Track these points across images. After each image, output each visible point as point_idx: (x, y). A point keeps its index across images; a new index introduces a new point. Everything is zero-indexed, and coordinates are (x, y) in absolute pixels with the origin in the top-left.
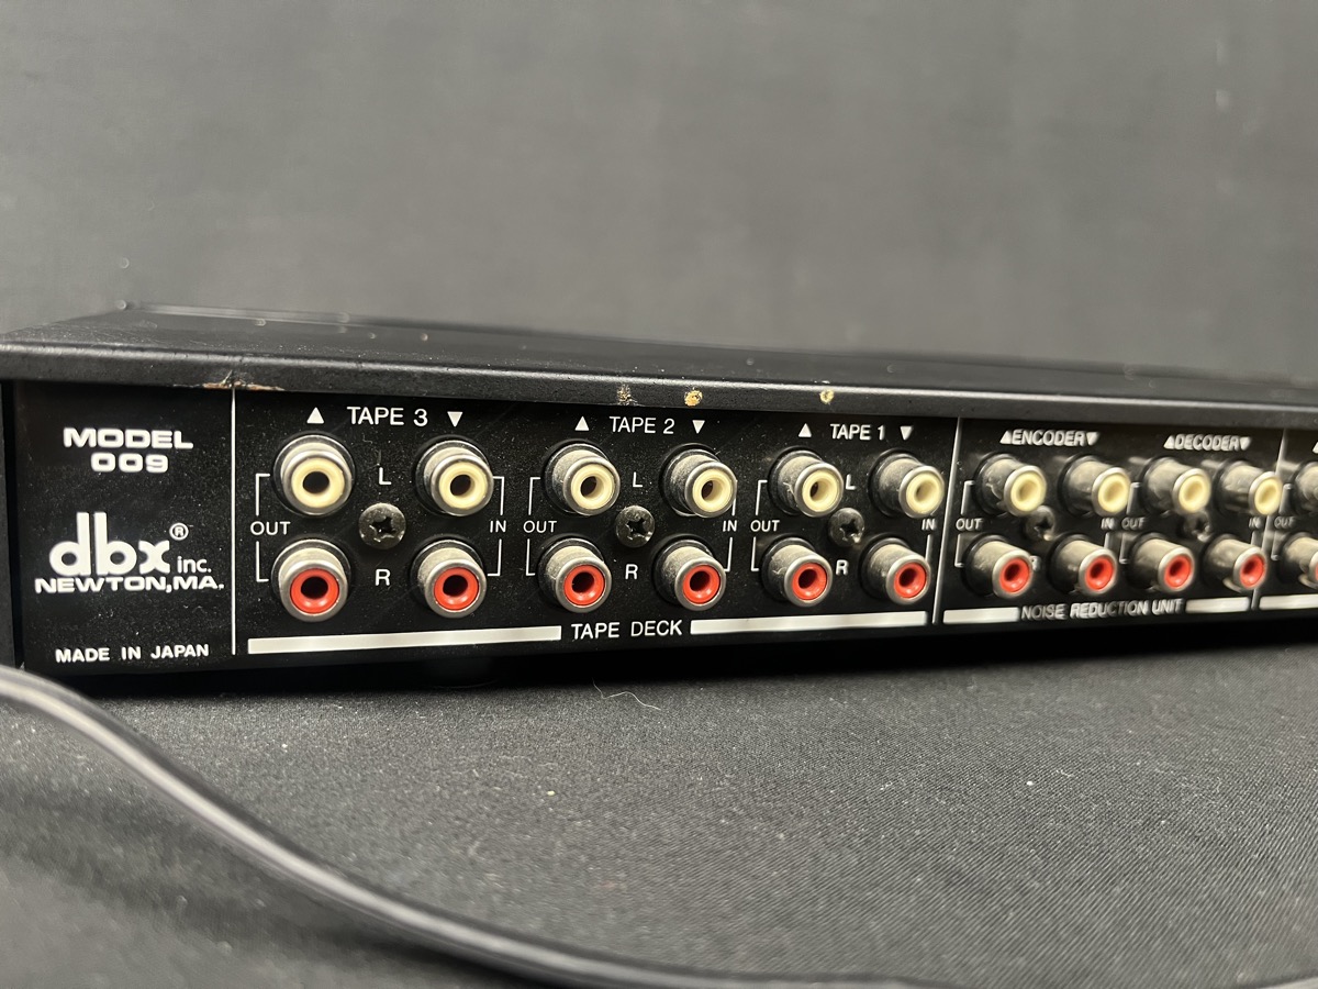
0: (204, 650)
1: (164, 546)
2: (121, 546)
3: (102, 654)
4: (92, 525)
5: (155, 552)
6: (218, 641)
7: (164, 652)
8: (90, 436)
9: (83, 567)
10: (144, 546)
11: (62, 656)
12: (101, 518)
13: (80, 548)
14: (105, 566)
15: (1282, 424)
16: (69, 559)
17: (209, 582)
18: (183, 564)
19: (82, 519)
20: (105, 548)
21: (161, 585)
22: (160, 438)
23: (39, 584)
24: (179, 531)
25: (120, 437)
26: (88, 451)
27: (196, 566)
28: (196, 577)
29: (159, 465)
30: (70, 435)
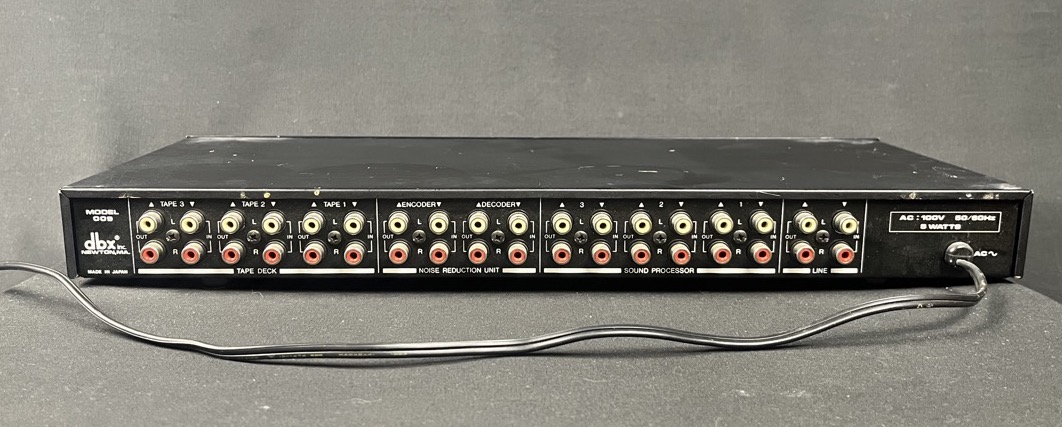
0: (126, 272)
1: (114, 242)
2: (102, 242)
3: (100, 272)
4: (95, 236)
5: (111, 243)
6: (130, 269)
7: (115, 272)
8: (93, 212)
9: (93, 247)
10: (108, 241)
11: (90, 272)
12: (97, 234)
13: (92, 242)
14: (99, 247)
15: (540, 196)
16: (89, 245)
17: (126, 252)
18: (119, 247)
19: (92, 234)
20: (99, 242)
21: (114, 253)
22: (110, 212)
23: (83, 252)
24: (117, 237)
25: (101, 212)
26: (92, 216)
27: (123, 247)
28: (122, 251)
29: (110, 219)
30: (88, 212)
